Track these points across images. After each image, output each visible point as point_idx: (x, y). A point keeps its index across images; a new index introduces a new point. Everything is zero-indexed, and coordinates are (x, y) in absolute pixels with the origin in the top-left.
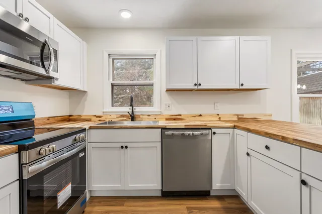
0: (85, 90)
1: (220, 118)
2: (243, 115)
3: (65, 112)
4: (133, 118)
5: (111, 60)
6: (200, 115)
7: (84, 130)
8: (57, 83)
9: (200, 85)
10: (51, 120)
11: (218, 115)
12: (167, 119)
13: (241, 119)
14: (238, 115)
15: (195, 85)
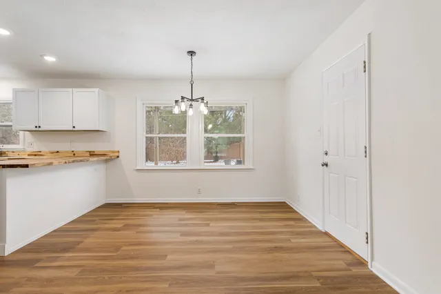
1: (74, 154)
2: (94, 152)
6: (58, 152)
9: (40, 127)
11: (73, 151)
12: (29, 155)
13: (92, 154)
14: (90, 152)
15: (36, 127)
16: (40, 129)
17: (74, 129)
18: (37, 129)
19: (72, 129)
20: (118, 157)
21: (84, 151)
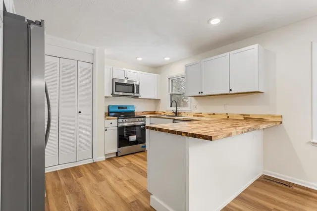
0: (158, 98)
1: (228, 117)
2: (249, 115)
3: (152, 110)
4: (177, 114)
5: (170, 81)
6: (214, 114)
7: (145, 117)
8: (140, 97)
9: (202, 93)
10: (144, 113)
11: (227, 114)
12: (194, 116)
13: (247, 118)
14: (244, 115)
15: (200, 93)
16: (202, 94)
17: (231, 92)
18: (200, 94)
19: (228, 92)
20: (281, 123)
21: (237, 114)
